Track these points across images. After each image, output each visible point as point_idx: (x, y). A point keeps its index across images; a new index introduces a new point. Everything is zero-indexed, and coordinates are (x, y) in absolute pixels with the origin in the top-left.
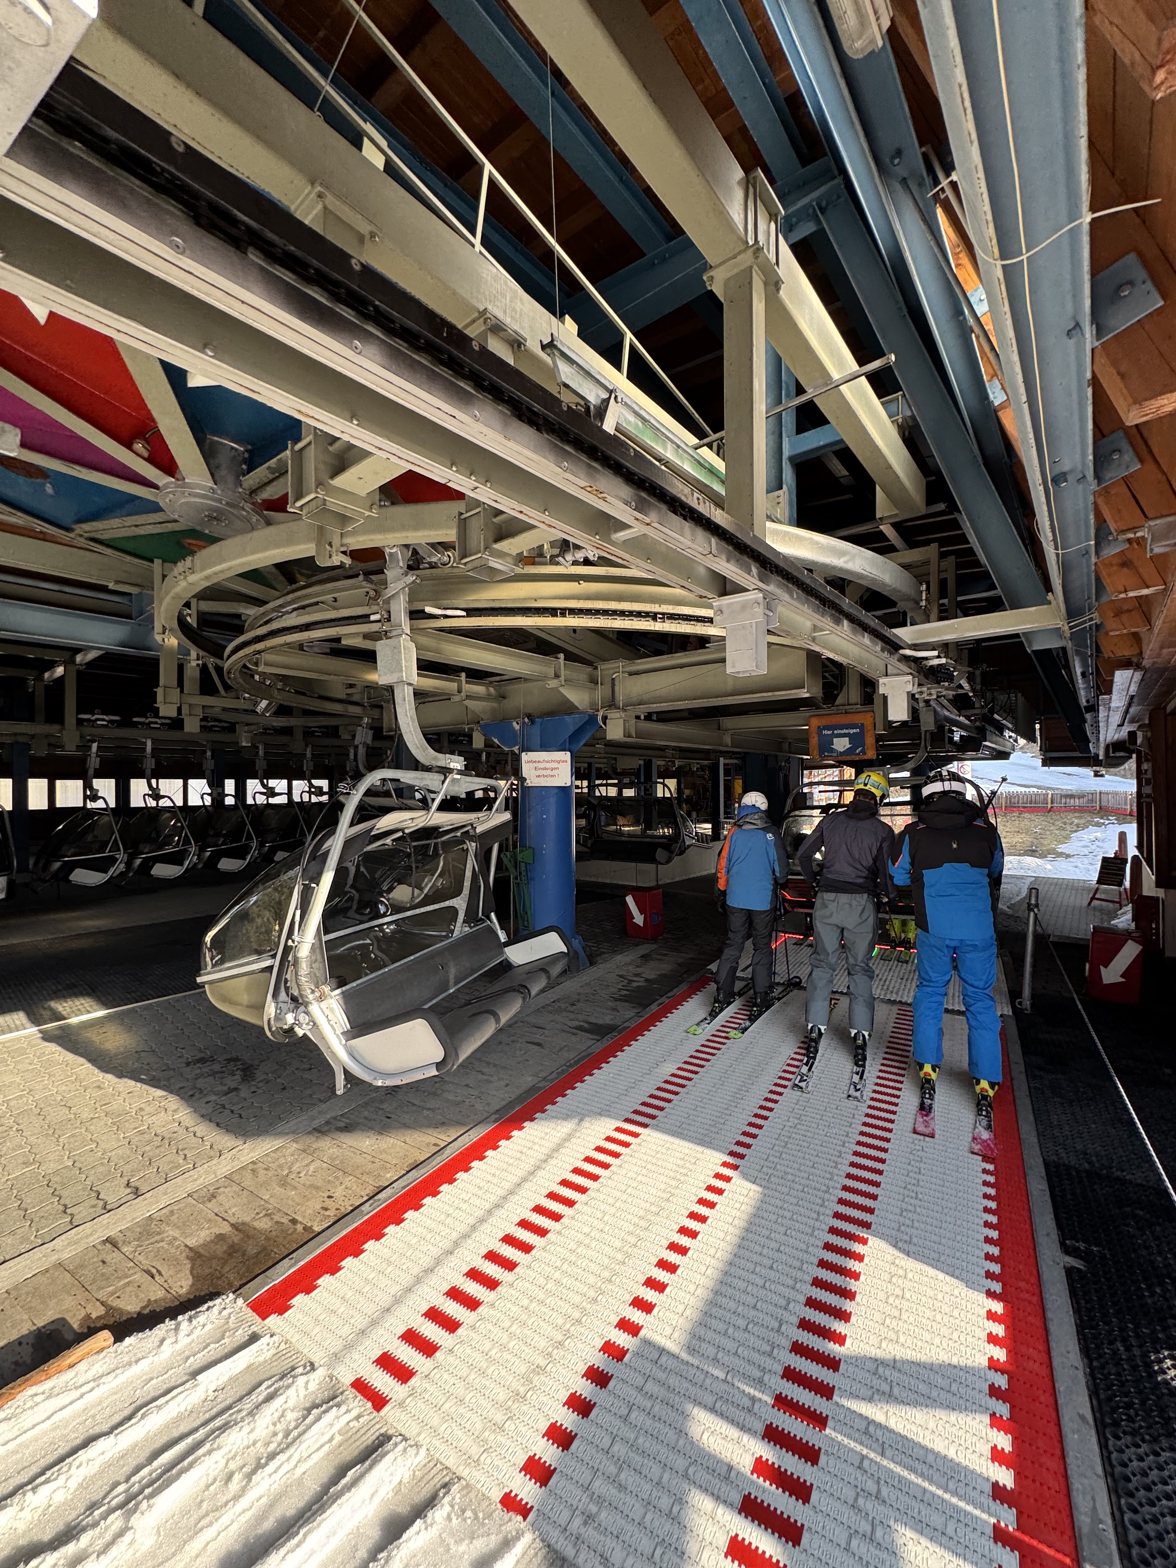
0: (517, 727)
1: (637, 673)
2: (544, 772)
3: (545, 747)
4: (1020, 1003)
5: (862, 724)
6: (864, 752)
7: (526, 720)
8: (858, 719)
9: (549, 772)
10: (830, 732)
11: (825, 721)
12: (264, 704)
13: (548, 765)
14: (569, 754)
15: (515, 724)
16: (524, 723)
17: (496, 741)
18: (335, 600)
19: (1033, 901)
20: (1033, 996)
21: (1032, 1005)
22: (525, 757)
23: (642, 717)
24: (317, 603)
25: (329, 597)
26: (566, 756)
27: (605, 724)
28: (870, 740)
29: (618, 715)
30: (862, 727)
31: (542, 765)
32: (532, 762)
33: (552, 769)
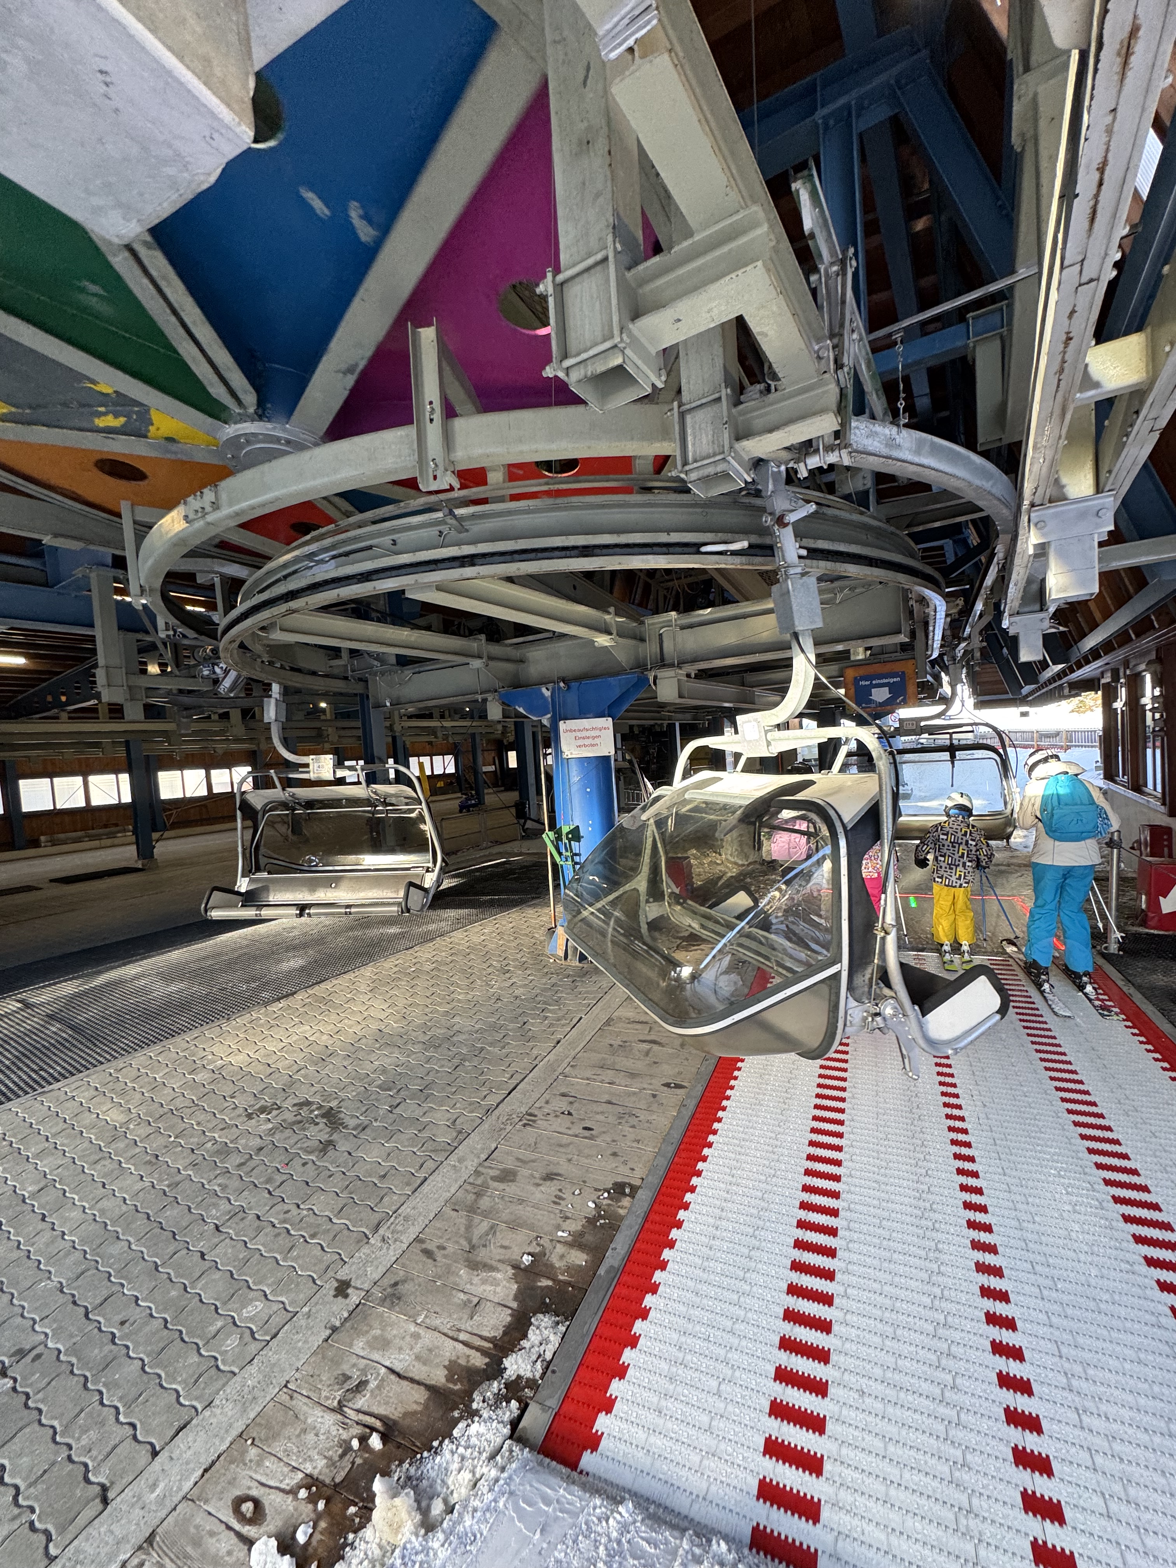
0: (547, 694)
1: (692, 626)
2: (586, 742)
3: (584, 713)
4: (1106, 948)
6: (904, 701)
7: (562, 684)
8: (898, 667)
9: (591, 742)
10: (868, 683)
11: (861, 672)
13: (588, 734)
14: (610, 719)
15: (544, 690)
16: (559, 688)
17: (521, 710)
21: (1120, 947)
23: (694, 676)
24: (370, 548)
25: (386, 540)
26: (608, 722)
27: (656, 685)
28: (912, 689)
29: (670, 674)
30: (903, 675)
31: (585, 734)
32: (571, 731)
33: (594, 738)
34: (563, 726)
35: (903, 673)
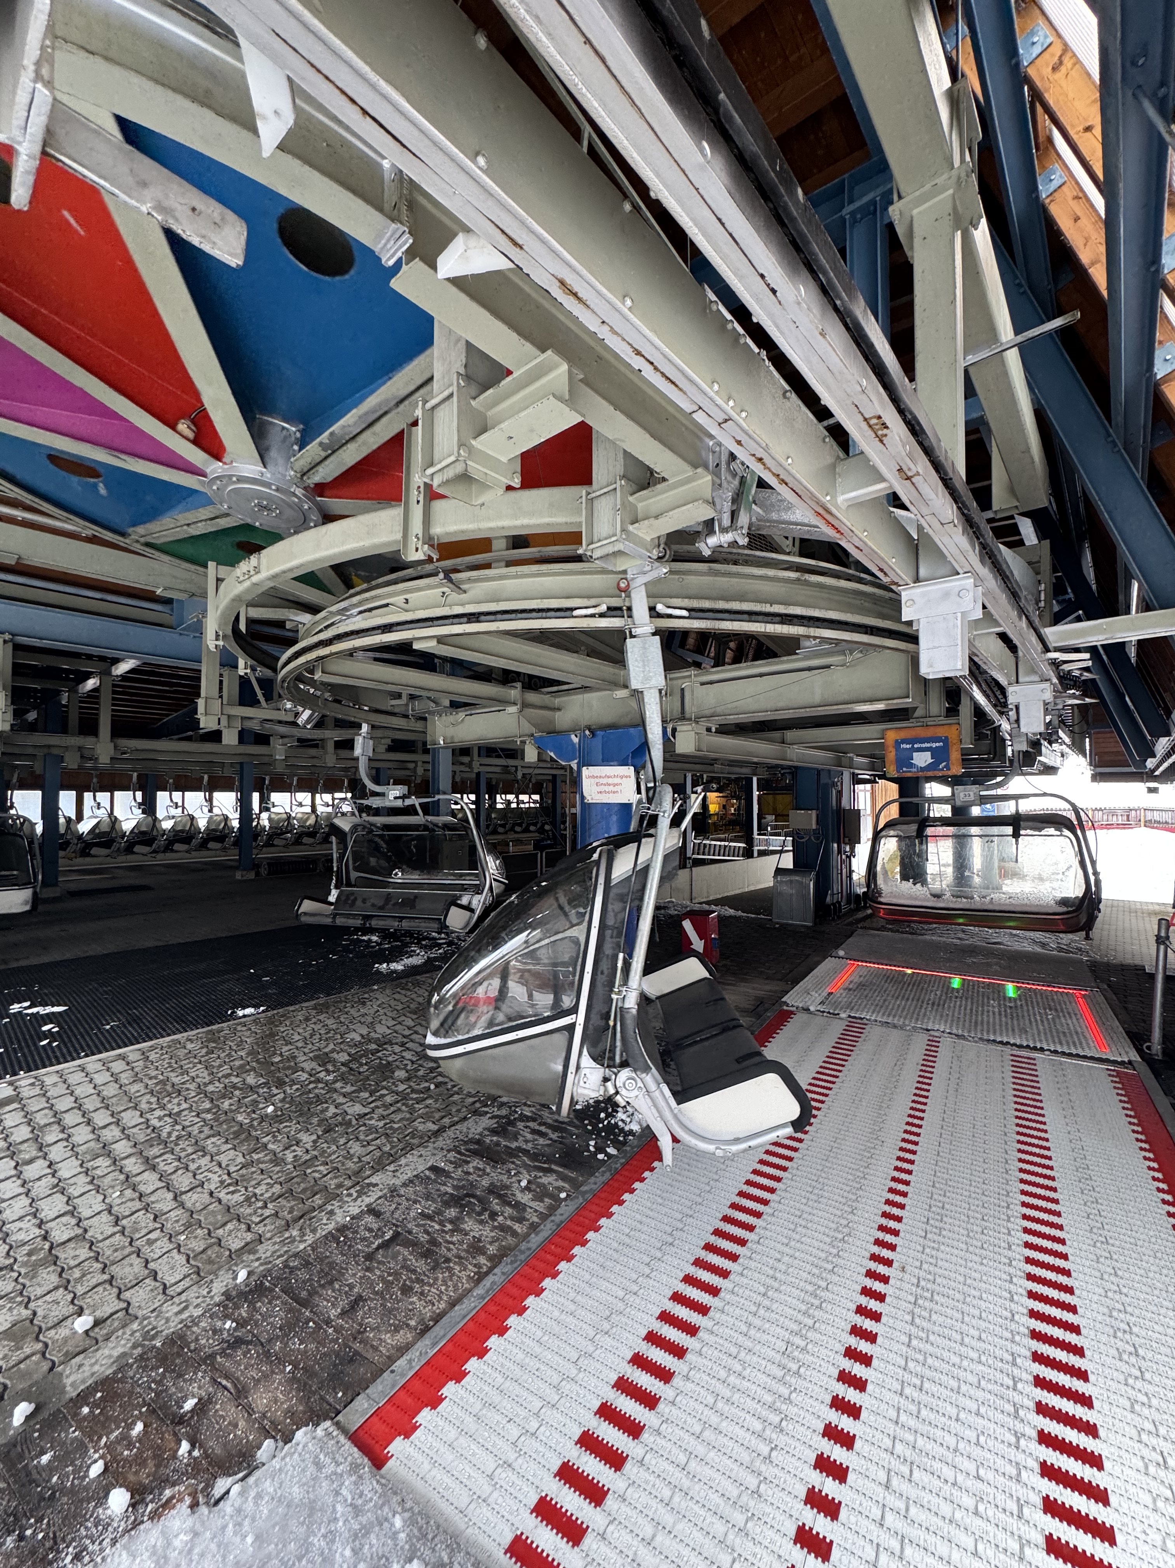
0: (576, 740)
1: (711, 683)
2: (607, 788)
3: (606, 761)
4: (1149, 1048)
6: (948, 767)
7: (587, 732)
9: (611, 788)
10: (908, 746)
11: (903, 735)
12: (306, 715)
13: (610, 781)
14: (632, 768)
15: (573, 737)
16: (585, 735)
17: (550, 754)
18: (407, 601)
19: (1163, 934)
23: (713, 730)
24: (387, 605)
25: (400, 598)
26: (630, 771)
27: (674, 736)
28: (955, 755)
29: (689, 728)
30: (946, 741)
31: (604, 781)
32: (593, 777)
33: (615, 785)
34: (585, 771)
35: (947, 738)
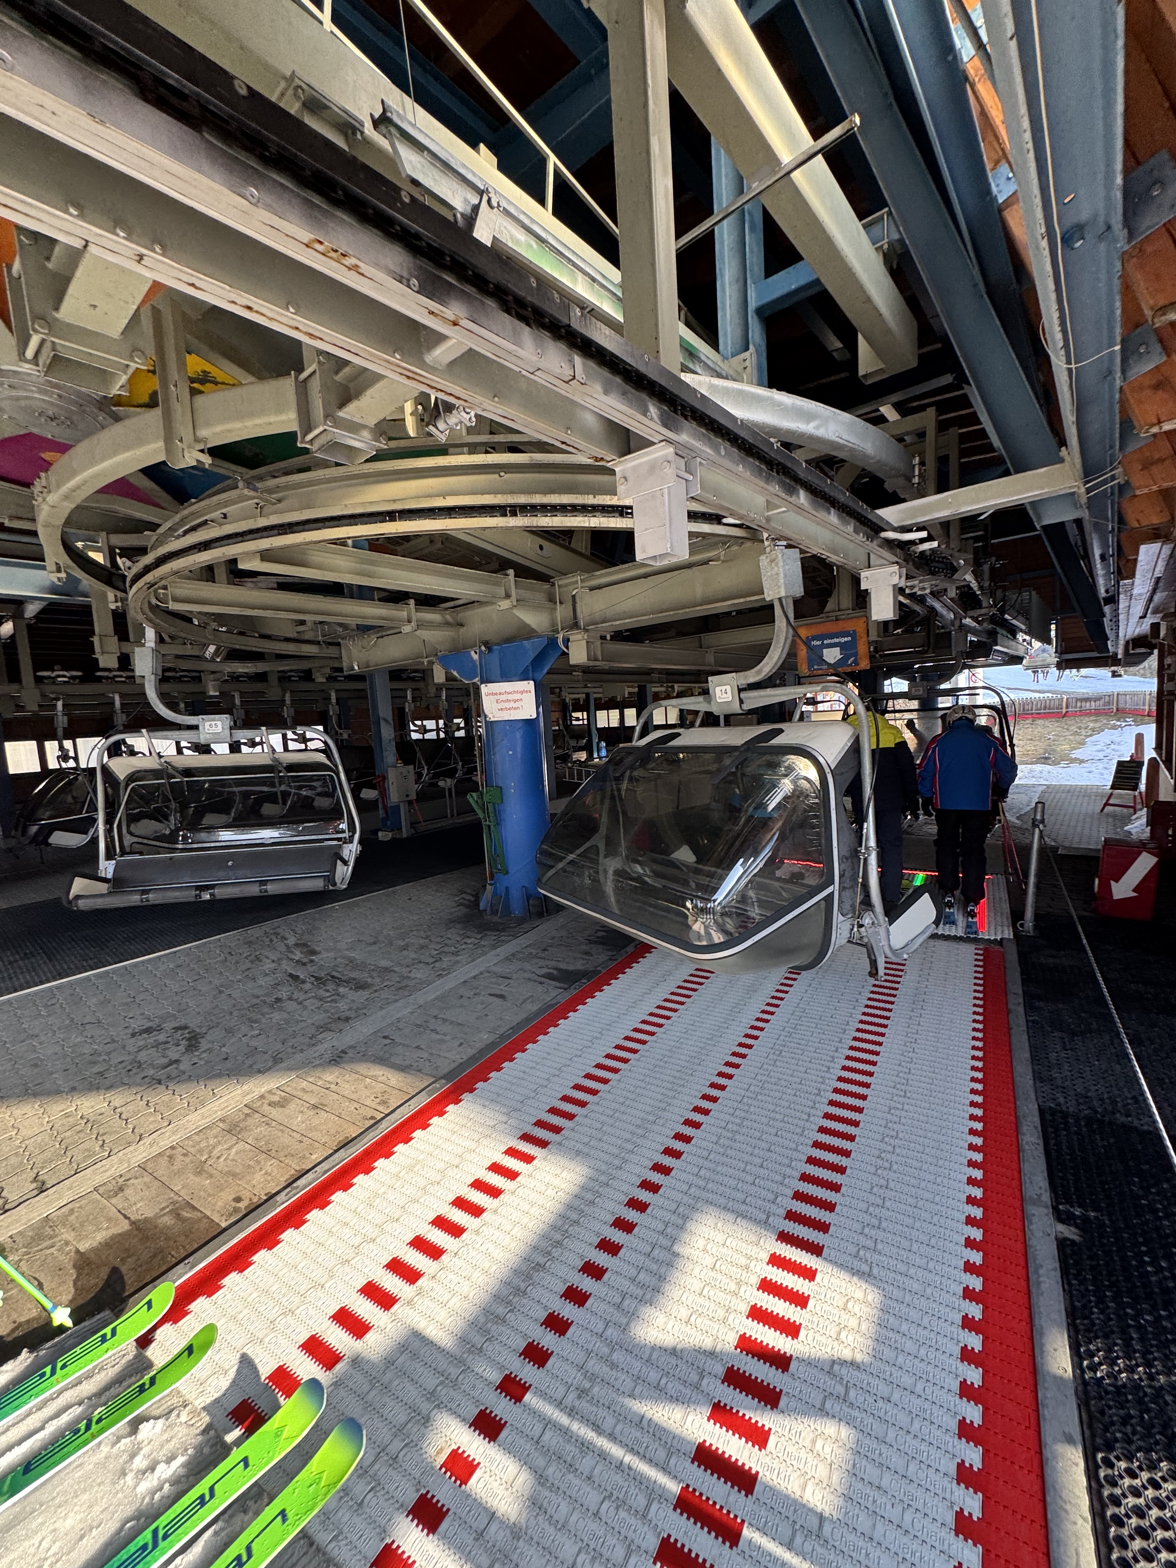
0: (476, 657)
1: (599, 587)
2: (508, 705)
3: (506, 676)
4: (1022, 925)
5: (854, 631)
6: (856, 663)
7: (483, 648)
8: (849, 626)
9: (512, 704)
10: (819, 643)
11: (814, 631)
12: (212, 649)
13: (510, 697)
14: (532, 683)
15: (473, 653)
16: (481, 652)
17: (455, 673)
18: (225, 516)
19: (1039, 817)
20: (1037, 916)
21: (1036, 927)
22: (484, 689)
23: (608, 637)
24: (205, 523)
25: (217, 514)
26: (530, 685)
27: (567, 648)
28: (863, 648)
29: (579, 637)
30: (853, 635)
31: (504, 697)
32: (493, 694)
33: (515, 701)
